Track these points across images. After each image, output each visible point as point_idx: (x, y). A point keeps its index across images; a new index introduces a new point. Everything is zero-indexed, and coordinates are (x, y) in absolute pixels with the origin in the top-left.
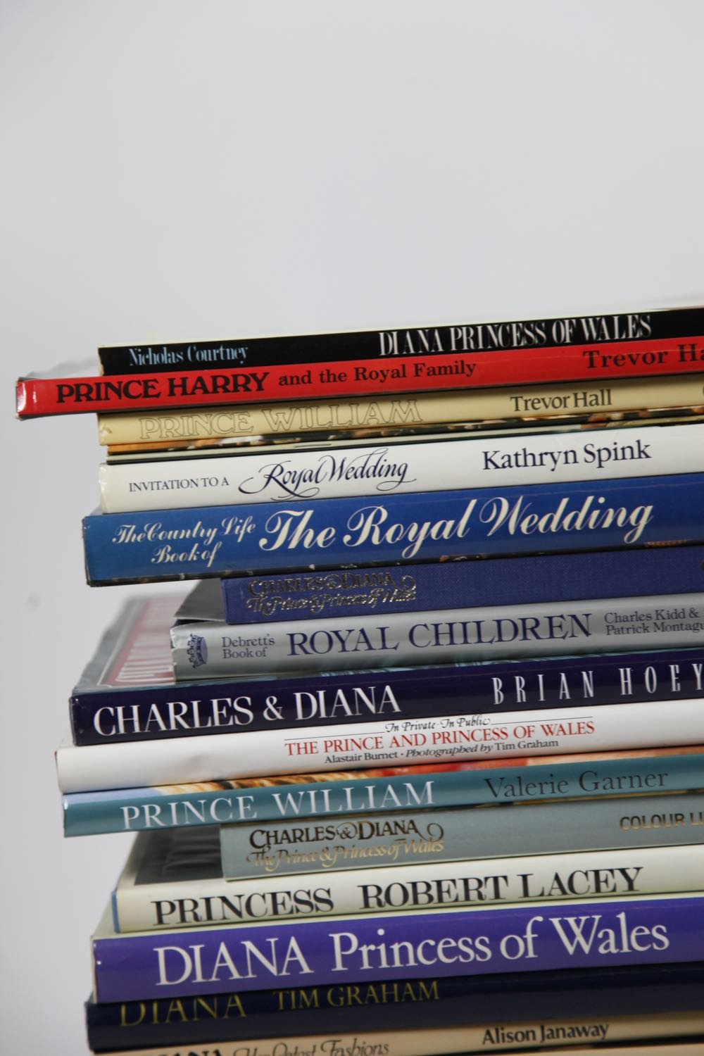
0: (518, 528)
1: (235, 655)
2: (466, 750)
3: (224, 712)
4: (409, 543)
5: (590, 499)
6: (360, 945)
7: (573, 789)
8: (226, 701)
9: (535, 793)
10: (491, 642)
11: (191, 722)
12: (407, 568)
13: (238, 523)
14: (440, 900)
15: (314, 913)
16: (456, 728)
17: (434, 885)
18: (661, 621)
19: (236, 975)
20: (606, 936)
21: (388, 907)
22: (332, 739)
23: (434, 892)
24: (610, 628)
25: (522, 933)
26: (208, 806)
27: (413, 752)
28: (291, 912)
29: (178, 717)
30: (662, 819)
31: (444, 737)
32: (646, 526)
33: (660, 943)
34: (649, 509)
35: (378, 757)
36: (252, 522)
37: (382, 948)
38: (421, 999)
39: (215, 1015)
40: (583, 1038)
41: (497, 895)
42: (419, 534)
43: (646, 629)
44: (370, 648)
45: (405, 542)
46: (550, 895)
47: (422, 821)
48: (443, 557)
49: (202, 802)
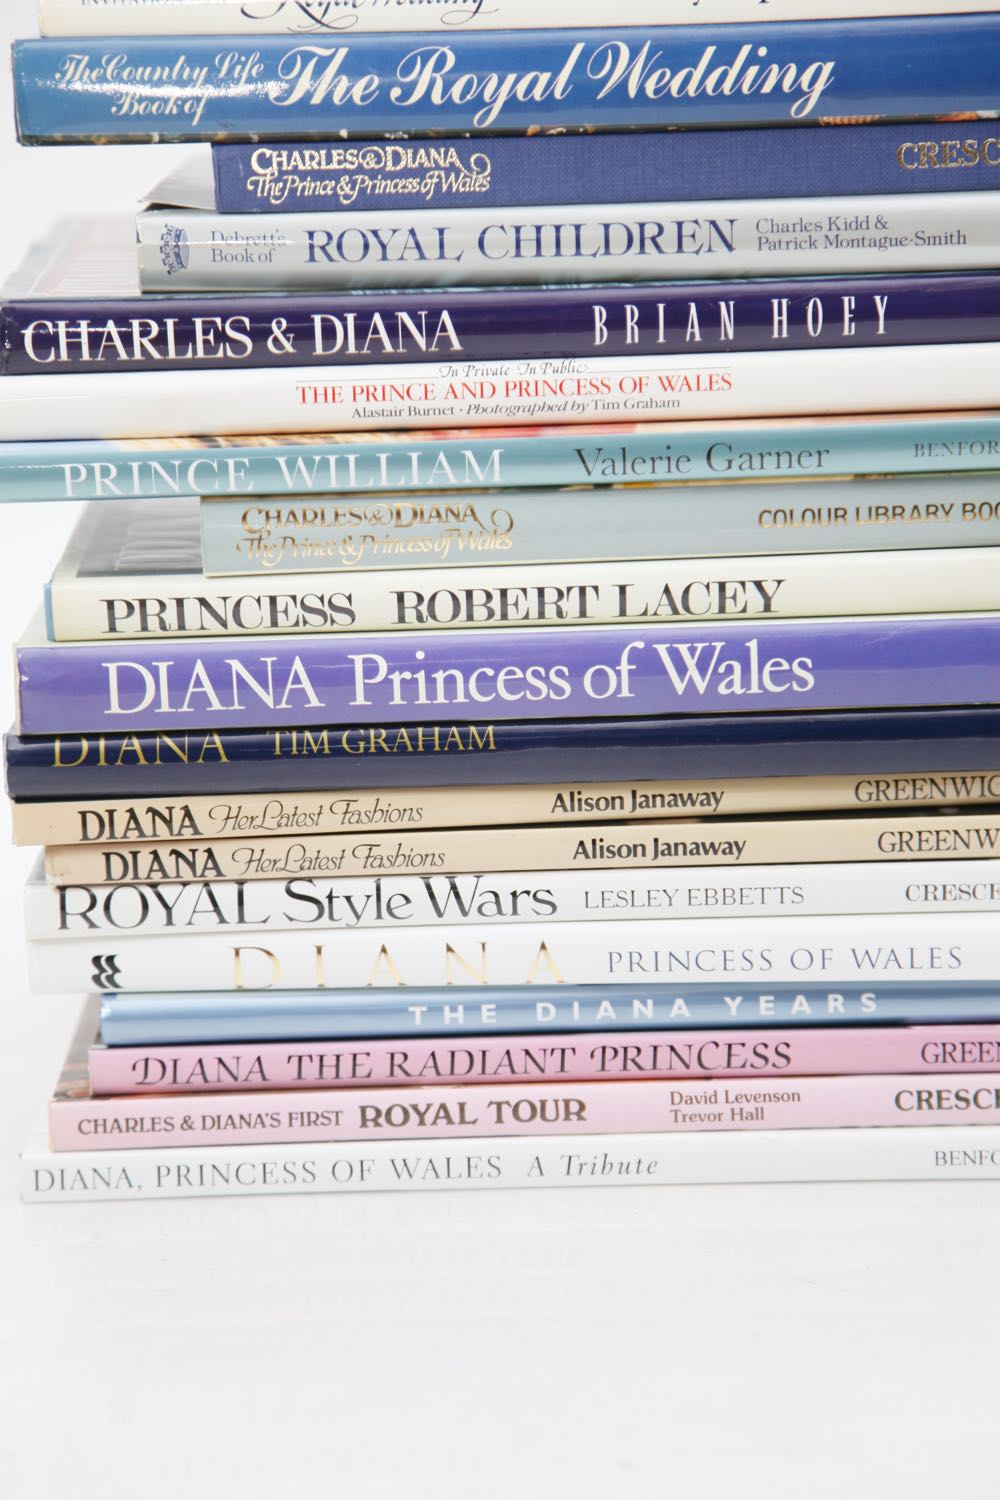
0: (641, 89)
1: (229, 258)
2: (550, 408)
3: (211, 337)
4: (486, 104)
5: (746, 49)
6: (391, 671)
7: (697, 469)
8: (215, 323)
9: (643, 472)
10: (594, 255)
11: (164, 352)
12: (479, 142)
13: (239, 62)
14: (504, 616)
15: (328, 627)
16: (539, 376)
17: (496, 595)
18: (835, 233)
19: (216, 705)
20: (730, 670)
21: (431, 623)
22: (364, 384)
23: (496, 604)
24: (763, 241)
25: (614, 663)
26: (184, 469)
27: (477, 408)
28: (297, 624)
29: (145, 341)
30: (816, 515)
31: (522, 388)
32: (824, 93)
33: (802, 682)
34: (828, 67)
35: (426, 412)
36: (259, 61)
37: (421, 676)
38: (471, 748)
39: (185, 758)
40: (689, 810)
41: (583, 613)
42: (498, 89)
43: (812, 244)
44: (422, 257)
45: (479, 103)
46: (655, 614)
47: (484, 505)
48: (532, 129)
49: (177, 463)
